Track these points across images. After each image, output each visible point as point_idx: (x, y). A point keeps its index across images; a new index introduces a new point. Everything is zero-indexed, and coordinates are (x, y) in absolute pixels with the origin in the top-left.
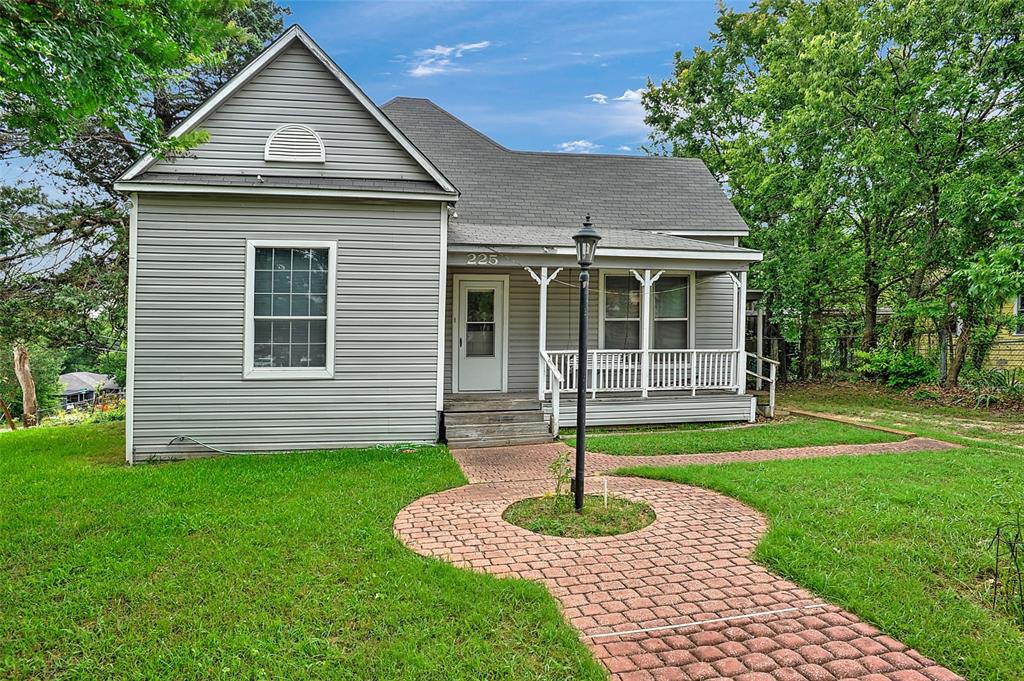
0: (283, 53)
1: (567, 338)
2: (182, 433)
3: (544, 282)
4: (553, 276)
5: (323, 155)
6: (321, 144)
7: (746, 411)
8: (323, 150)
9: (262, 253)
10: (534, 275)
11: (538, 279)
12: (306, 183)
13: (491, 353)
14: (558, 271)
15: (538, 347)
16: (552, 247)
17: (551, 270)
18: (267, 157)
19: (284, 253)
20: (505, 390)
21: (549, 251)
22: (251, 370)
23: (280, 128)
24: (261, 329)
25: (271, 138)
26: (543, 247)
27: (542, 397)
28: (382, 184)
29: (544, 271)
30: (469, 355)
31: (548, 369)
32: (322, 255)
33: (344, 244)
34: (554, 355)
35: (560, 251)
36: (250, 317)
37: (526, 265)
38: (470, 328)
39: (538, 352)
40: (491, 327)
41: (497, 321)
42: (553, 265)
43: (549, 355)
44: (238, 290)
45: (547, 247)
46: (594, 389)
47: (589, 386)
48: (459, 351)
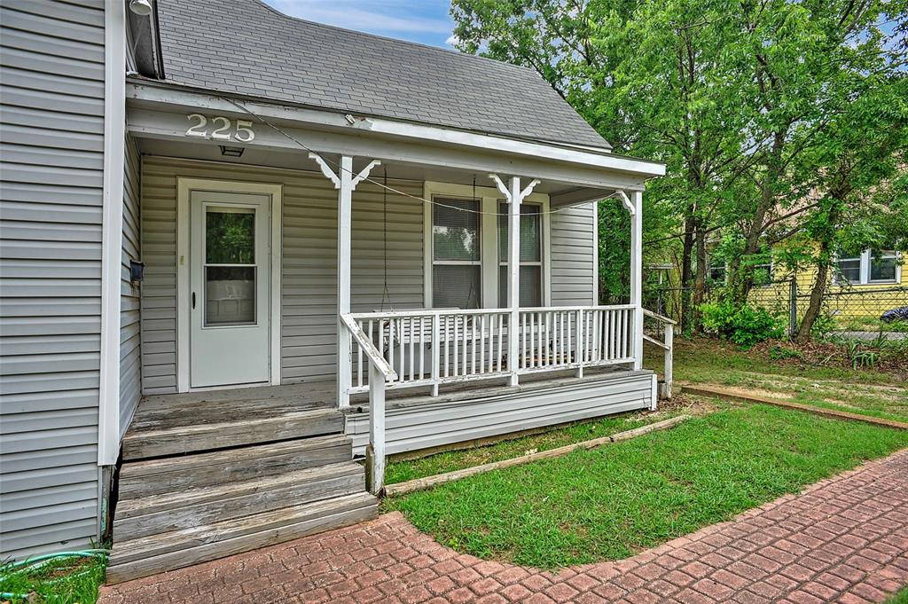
1: (381, 290)
3: (346, 185)
4: (365, 173)
10: (327, 172)
11: (334, 178)
13: (250, 318)
14: (371, 166)
15: (336, 306)
16: (363, 116)
17: (358, 166)
20: (276, 380)
21: (358, 124)
26: (344, 113)
27: (344, 403)
29: (347, 163)
30: (210, 321)
31: (355, 343)
34: (365, 322)
35: (377, 126)
37: (315, 150)
38: (212, 275)
39: (336, 315)
40: (250, 274)
41: (260, 263)
42: (364, 152)
43: (357, 320)
45: (357, 114)
46: (436, 380)
47: (427, 376)
48: (189, 317)
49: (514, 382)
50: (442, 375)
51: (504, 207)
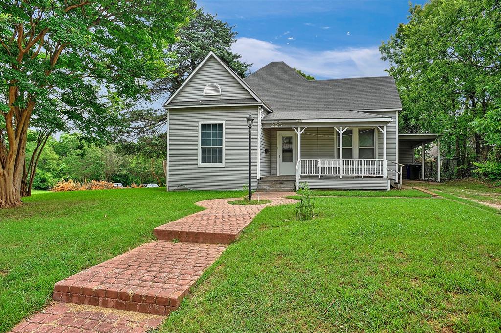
0: (208, 60)
2: (181, 183)
3: (299, 133)
4: (303, 131)
5: (220, 92)
6: (220, 88)
7: (386, 185)
8: (220, 91)
9: (203, 126)
10: (295, 130)
11: (297, 132)
12: (215, 102)
13: (292, 161)
14: (305, 129)
16: (301, 120)
17: (302, 129)
18: (204, 95)
19: (209, 125)
21: (300, 121)
22: (201, 164)
23: (208, 84)
24: (203, 150)
25: (205, 88)
26: (297, 120)
28: (239, 101)
29: (299, 129)
30: (283, 161)
32: (221, 125)
33: (227, 122)
34: (304, 161)
35: (303, 121)
36: (200, 146)
37: (293, 127)
38: (284, 151)
41: (293, 148)
42: (302, 126)
44: (196, 138)
45: (299, 120)
46: (320, 174)
47: (318, 173)
48: (279, 160)
49: (341, 177)
50: (322, 173)
51: (338, 134)
